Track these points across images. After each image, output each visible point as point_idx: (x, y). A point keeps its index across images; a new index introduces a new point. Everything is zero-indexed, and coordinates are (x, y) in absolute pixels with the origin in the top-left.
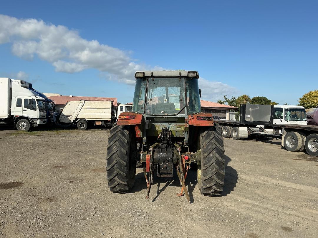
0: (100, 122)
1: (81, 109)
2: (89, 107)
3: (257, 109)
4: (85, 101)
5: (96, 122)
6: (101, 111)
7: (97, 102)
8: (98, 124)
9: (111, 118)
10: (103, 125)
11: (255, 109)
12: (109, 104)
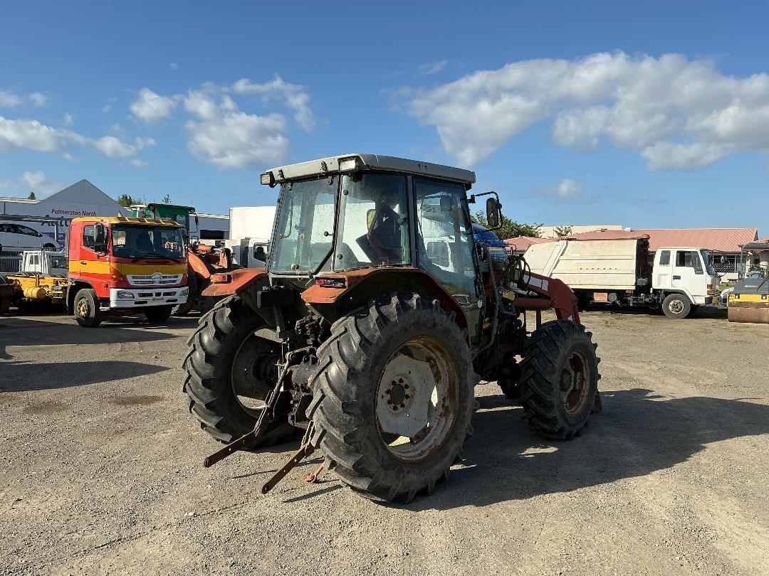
0: (606, 294)
1: (558, 262)
2: (578, 255)
4: (569, 242)
5: (595, 294)
6: (607, 264)
7: (600, 242)
8: (599, 298)
9: (636, 284)
10: (614, 303)
12: (631, 248)
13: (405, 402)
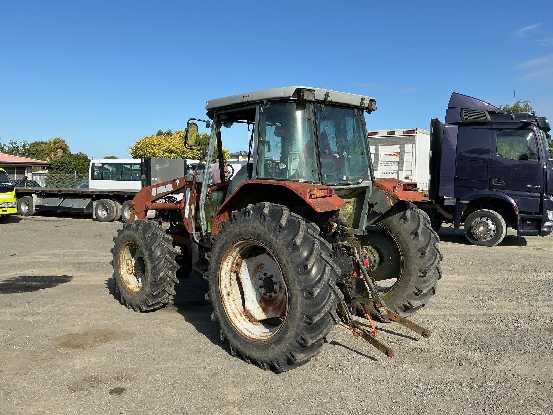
3: (166, 166)
11: (165, 166)
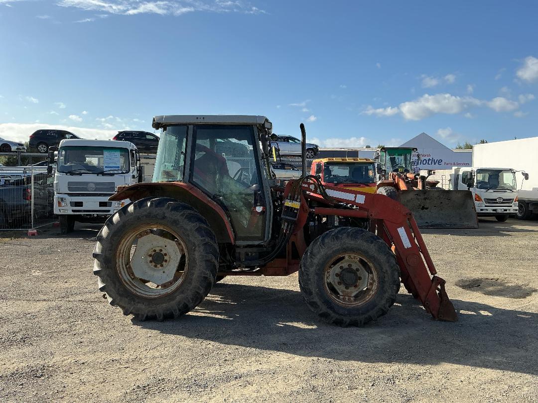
13: (164, 263)
